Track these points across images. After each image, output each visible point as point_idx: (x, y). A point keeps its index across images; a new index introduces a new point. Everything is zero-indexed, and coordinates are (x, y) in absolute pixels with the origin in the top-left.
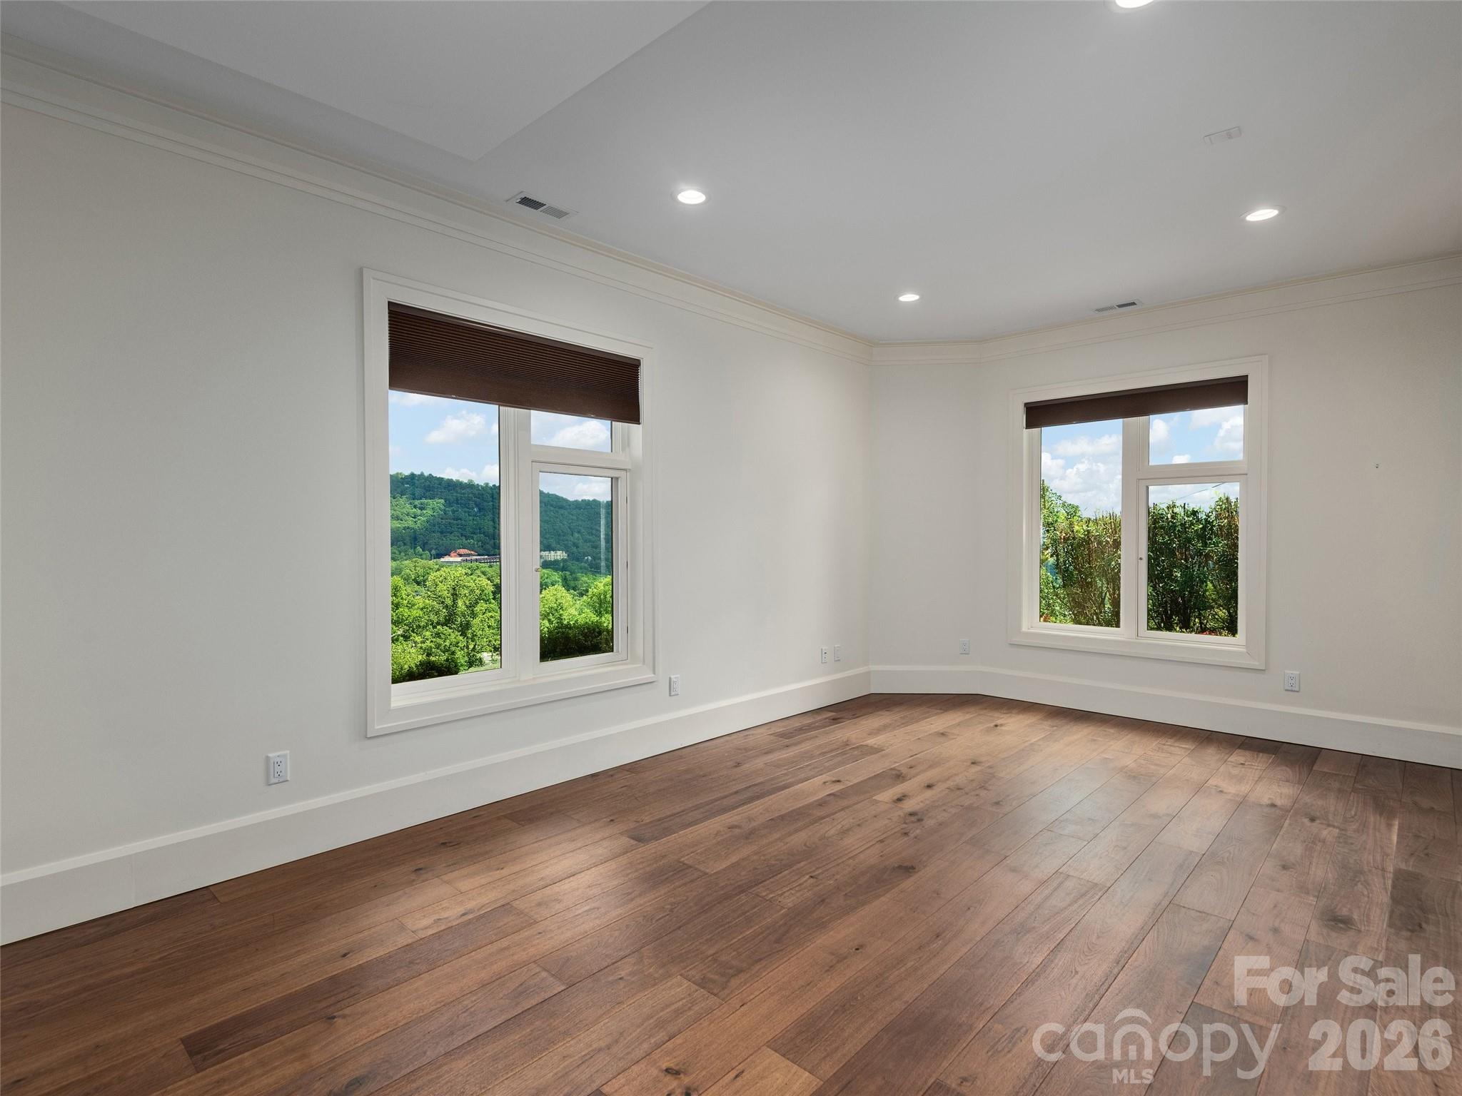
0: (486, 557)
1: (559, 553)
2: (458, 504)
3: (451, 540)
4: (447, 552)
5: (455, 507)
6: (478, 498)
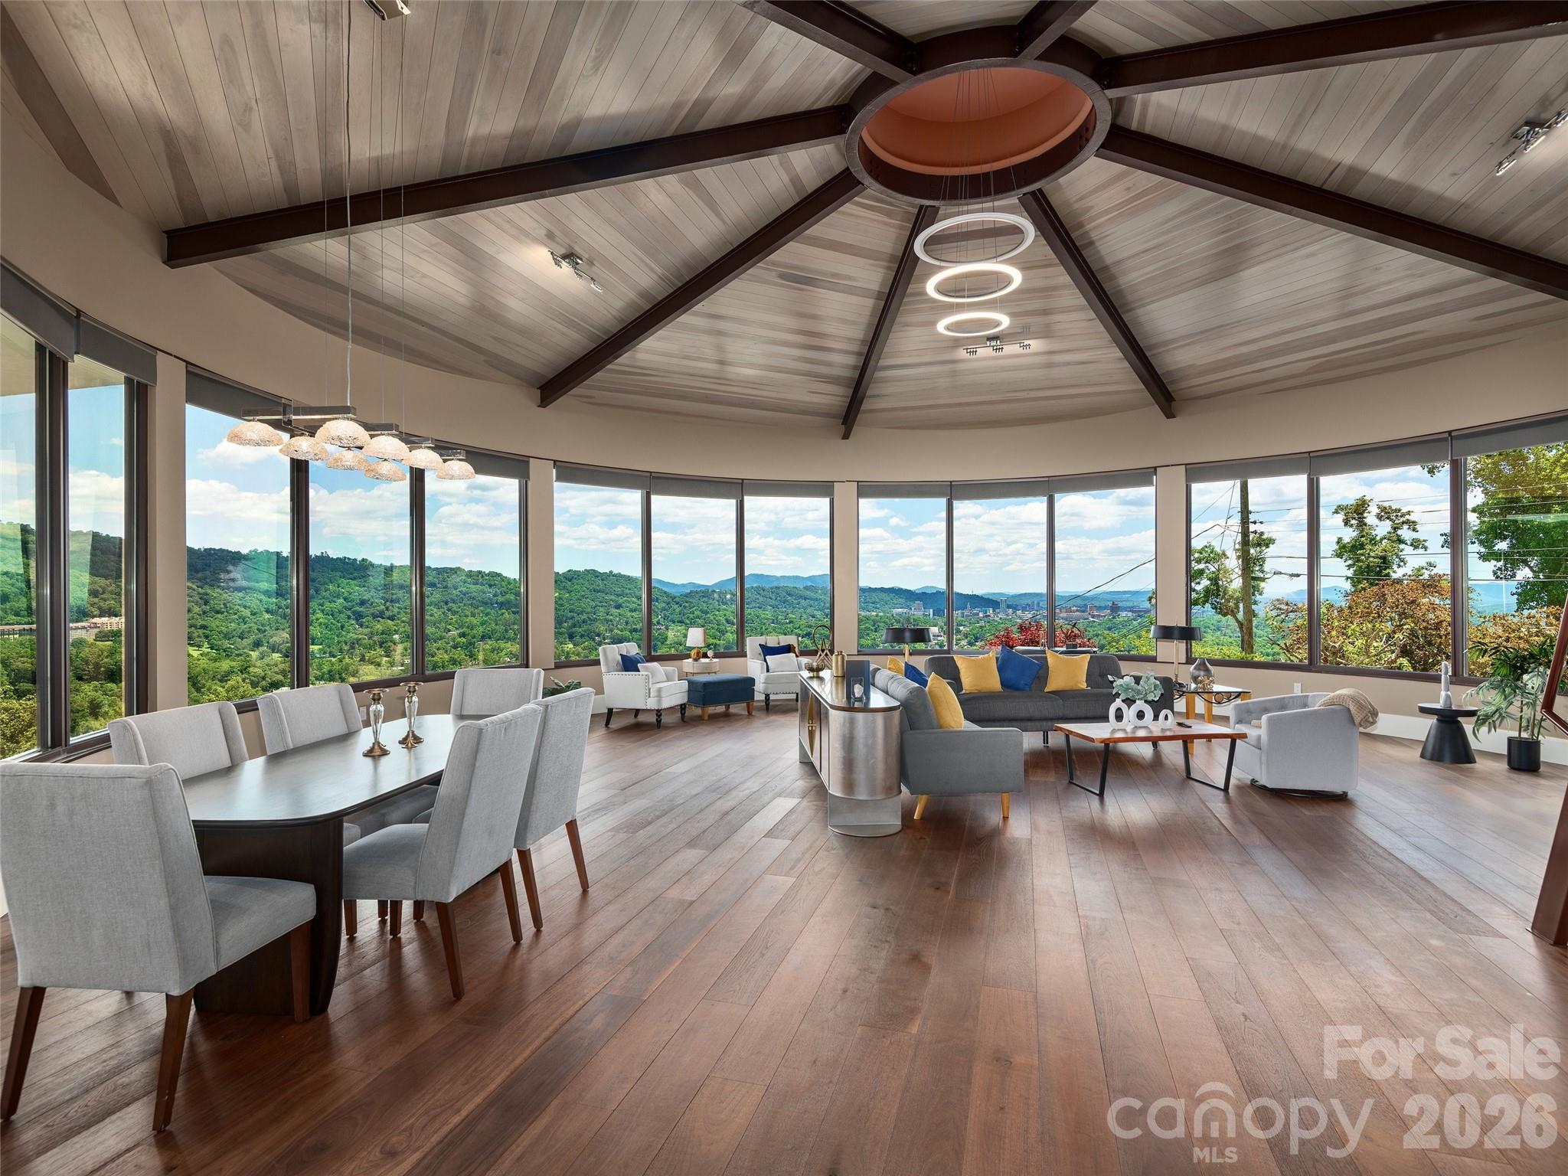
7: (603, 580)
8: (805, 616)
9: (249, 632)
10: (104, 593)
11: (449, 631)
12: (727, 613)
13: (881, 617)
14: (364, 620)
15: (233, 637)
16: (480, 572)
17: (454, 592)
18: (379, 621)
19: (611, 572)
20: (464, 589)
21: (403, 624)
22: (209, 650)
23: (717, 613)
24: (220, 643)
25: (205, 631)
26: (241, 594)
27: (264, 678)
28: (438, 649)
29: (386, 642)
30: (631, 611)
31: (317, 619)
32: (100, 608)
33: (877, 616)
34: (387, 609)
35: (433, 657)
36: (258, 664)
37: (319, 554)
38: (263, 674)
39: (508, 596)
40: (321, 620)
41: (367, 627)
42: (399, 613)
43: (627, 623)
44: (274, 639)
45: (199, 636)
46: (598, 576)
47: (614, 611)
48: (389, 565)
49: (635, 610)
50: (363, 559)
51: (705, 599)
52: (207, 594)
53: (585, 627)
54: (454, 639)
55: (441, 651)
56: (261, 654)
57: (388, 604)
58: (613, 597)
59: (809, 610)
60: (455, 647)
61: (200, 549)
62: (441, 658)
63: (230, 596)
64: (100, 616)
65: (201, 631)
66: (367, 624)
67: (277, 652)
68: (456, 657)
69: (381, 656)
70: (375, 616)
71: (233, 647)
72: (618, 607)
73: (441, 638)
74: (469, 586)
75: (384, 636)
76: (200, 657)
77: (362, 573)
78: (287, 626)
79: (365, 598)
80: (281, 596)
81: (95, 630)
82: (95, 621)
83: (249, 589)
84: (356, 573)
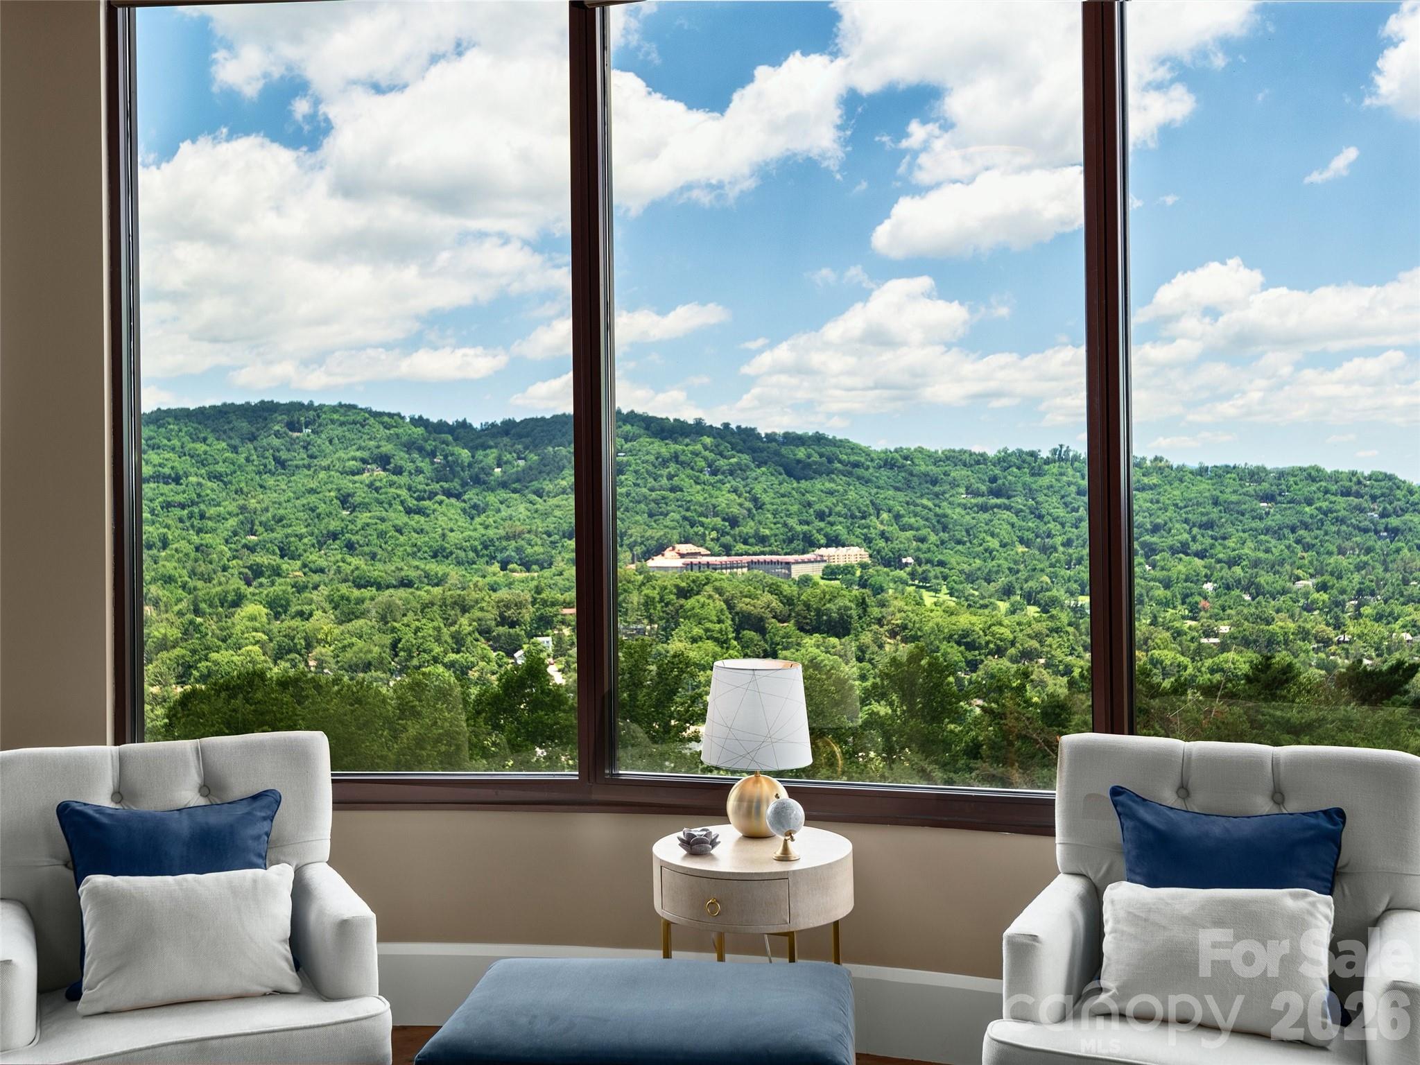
1: (855, 550)
3: (666, 527)
4: (660, 550)
5: (672, 468)
6: (711, 451)
9: (997, 572)
10: (830, 515)
11: (1299, 579)
14: (1158, 557)
15: (977, 579)
17: (1307, 509)
18: (1181, 559)
20: (1325, 505)
21: (1218, 566)
22: (948, 597)
24: (960, 587)
25: (943, 569)
26: (986, 516)
27: (1013, 643)
28: (1278, 611)
29: (1192, 594)
32: (826, 535)
34: (1194, 539)
35: (1268, 623)
36: (1006, 622)
38: (1011, 637)
39: (1407, 517)
41: (1163, 569)
42: (1212, 547)
44: (1030, 584)
45: (936, 577)
50: (1156, 459)
52: (945, 516)
54: (1306, 595)
55: (1283, 615)
56: (1012, 605)
57: (1195, 530)
60: (1309, 608)
61: (936, 452)
62: (1281, 628)
63: (973, 518)
64: (827, 546)
65: (939, 569)
66: (1162, 563)
67: (1034, 604)
68: (1308, 626)
69: (1184, 618)
70: (1174, 551)
71: (976, 593)
73: (1284, 592)
75: (1189, 584)
76: (934, 607)
77: (1154, 480)
78: (1047, 564)
79: (1159, 521)
80: (1040, 517)
81: (823, 565)
82: (823, 551)
83: (998, 506)
84: (1146, 480)
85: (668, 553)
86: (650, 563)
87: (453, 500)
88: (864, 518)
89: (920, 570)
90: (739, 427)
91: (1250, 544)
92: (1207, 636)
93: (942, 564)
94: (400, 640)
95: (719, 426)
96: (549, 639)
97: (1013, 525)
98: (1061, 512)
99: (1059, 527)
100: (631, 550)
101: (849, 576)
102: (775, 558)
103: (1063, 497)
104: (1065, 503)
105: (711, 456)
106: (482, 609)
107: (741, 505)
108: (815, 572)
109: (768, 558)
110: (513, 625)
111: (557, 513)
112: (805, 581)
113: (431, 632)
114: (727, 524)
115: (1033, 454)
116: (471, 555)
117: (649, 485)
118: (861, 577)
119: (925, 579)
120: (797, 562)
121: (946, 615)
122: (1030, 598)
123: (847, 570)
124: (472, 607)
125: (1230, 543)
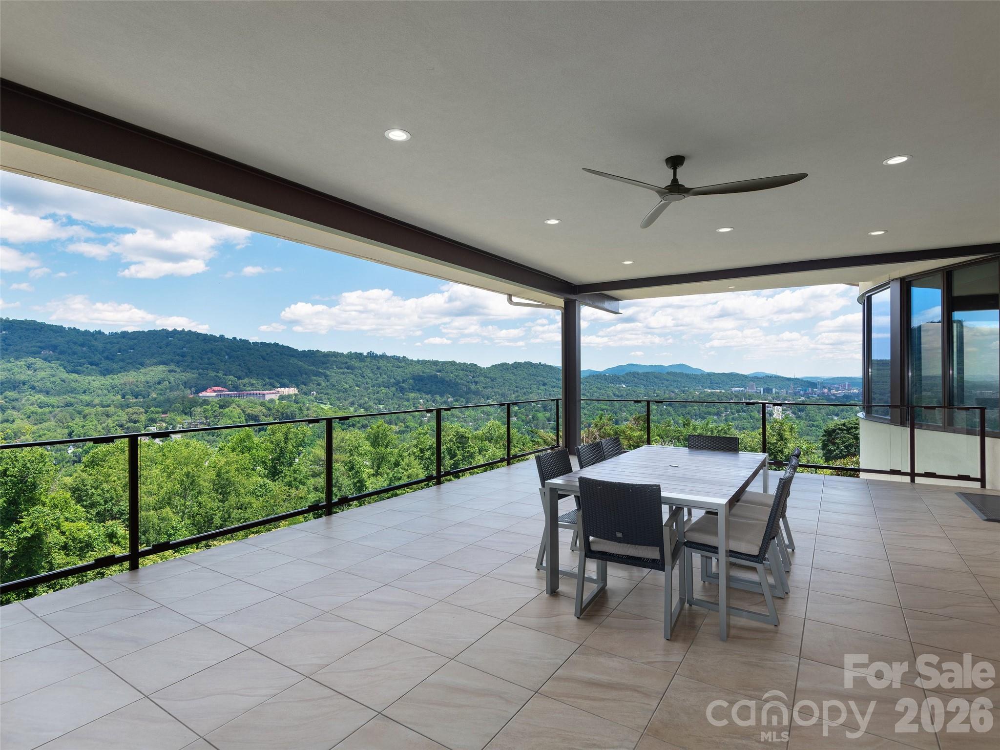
0: (236, 392)
1: (292, 389)
2: (212, 352)
3: (207, 379)
4: (204, 389)
5: (210, 355)
6: (228, 349)
7: (535, 368)
8: (667, 392)
9: (348, 397)
10: (282, 375)
11: (448, 398)
12: (614, 390)
13: (724, 393)
14: (404, 391)
15: (341, 399)
16: (465, 363)
17: (451, 375)
18: (412, 392)
19: (540, 363)
20: (456, 373)
21: (424, 394)
22: (330, 406)
23: (607, 389)
24: (335, 402)
25: (328, 396)
26: (344, 376)
29: (415, 403)
30: (552, 387)
31: (381, 390)
32: (280, 383)
33: (720, 392)
34: (416, 385)
37: (381, 354)
39: (480, 378)
40: (383, 391)
41: (406, 395)
42: (422, 387)
43: (550, 394)
44: (361, 401)
45: (325, 399)
46: (532, 366)
47: (542, 387)
48: (416, 360)
49: (555, 387)
50: (404, 356)
51: (599, 380)
52: (328, 376)
53: (525, 397)
54: (450, 403)
56: (354, 408)
57: (416, 382)
58: (541, 379)
59: (671, 388)
61: (324, 352)
63: (339, 377)
64: (280, 387)
65: (326, 396)
66: (406, 393)
67: (362, 408)
70: (410, 389)
71: (341, 404)
72: (544, 385)
73: (444, 402)
74: (459, 372)
75: (414, 400)
77: (403, 364)
78: (367, 393)
79: (405, 378)
80: (363, 377)
81: (279, 395)
82: (278, 389)
83: (348, 373)
84: (400, 364)
85: (208, 390)
86: (200, 395)
87: (94, 367)
88: (295, 376)
89: (319, 396)
90: (240, 339)
91: (434, 386)
92: (423, 417)
93: (327, 394)
94: (73, 432)
95: (231, 338)
96: (155, 428)
97: (354, 380)
98: (371, 375)
99: (370, 380)
100: (190, 389)
101: (290, 399)
102: (258, 392)
103: (372, 370)
104: (372, 372)
105: (228, 351)
106: (118, 416)
107: (242, 371)
108: (275, 397)
109: (255, 392)
110: (135, 422)
111: (152, 373)
112: (272, 401)
113: (91, 427)
114: (236, 378)
115: (361, 354)
116: (105, 391)
117: (198, 362)
118: (295, 400)
119: (321, 400)
120: (268, 394)
121: (333, 413)
122: (360, 406)
123: (289, 396)
124: (113, 415)
125: (428, 386)
